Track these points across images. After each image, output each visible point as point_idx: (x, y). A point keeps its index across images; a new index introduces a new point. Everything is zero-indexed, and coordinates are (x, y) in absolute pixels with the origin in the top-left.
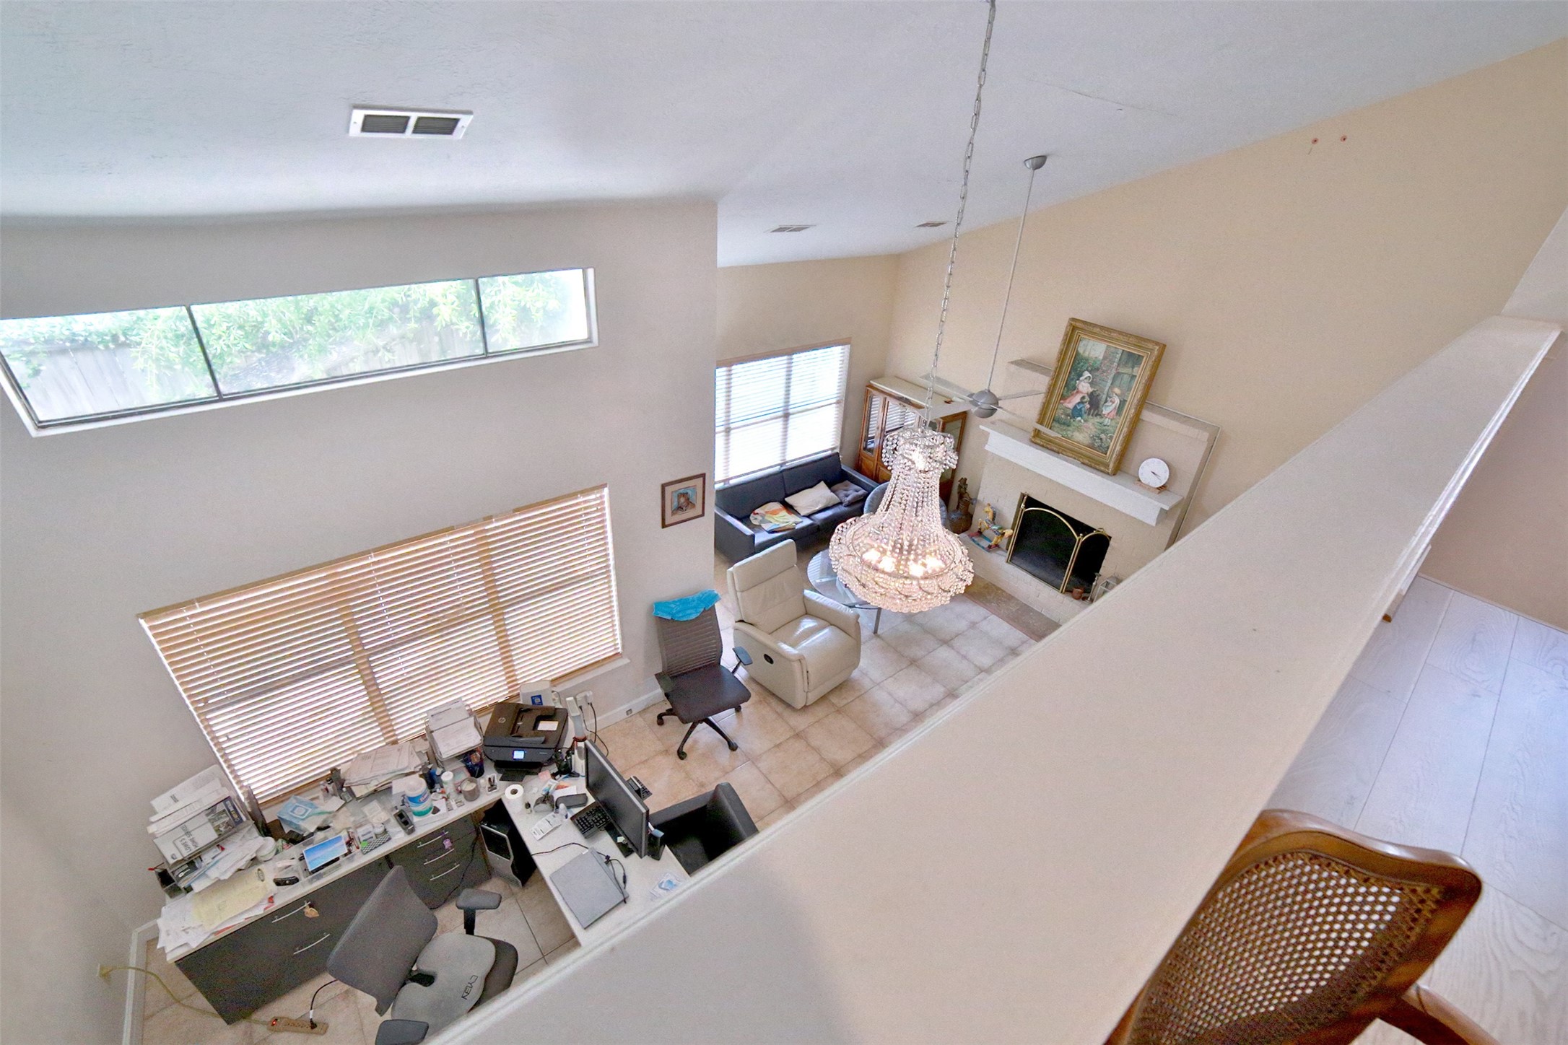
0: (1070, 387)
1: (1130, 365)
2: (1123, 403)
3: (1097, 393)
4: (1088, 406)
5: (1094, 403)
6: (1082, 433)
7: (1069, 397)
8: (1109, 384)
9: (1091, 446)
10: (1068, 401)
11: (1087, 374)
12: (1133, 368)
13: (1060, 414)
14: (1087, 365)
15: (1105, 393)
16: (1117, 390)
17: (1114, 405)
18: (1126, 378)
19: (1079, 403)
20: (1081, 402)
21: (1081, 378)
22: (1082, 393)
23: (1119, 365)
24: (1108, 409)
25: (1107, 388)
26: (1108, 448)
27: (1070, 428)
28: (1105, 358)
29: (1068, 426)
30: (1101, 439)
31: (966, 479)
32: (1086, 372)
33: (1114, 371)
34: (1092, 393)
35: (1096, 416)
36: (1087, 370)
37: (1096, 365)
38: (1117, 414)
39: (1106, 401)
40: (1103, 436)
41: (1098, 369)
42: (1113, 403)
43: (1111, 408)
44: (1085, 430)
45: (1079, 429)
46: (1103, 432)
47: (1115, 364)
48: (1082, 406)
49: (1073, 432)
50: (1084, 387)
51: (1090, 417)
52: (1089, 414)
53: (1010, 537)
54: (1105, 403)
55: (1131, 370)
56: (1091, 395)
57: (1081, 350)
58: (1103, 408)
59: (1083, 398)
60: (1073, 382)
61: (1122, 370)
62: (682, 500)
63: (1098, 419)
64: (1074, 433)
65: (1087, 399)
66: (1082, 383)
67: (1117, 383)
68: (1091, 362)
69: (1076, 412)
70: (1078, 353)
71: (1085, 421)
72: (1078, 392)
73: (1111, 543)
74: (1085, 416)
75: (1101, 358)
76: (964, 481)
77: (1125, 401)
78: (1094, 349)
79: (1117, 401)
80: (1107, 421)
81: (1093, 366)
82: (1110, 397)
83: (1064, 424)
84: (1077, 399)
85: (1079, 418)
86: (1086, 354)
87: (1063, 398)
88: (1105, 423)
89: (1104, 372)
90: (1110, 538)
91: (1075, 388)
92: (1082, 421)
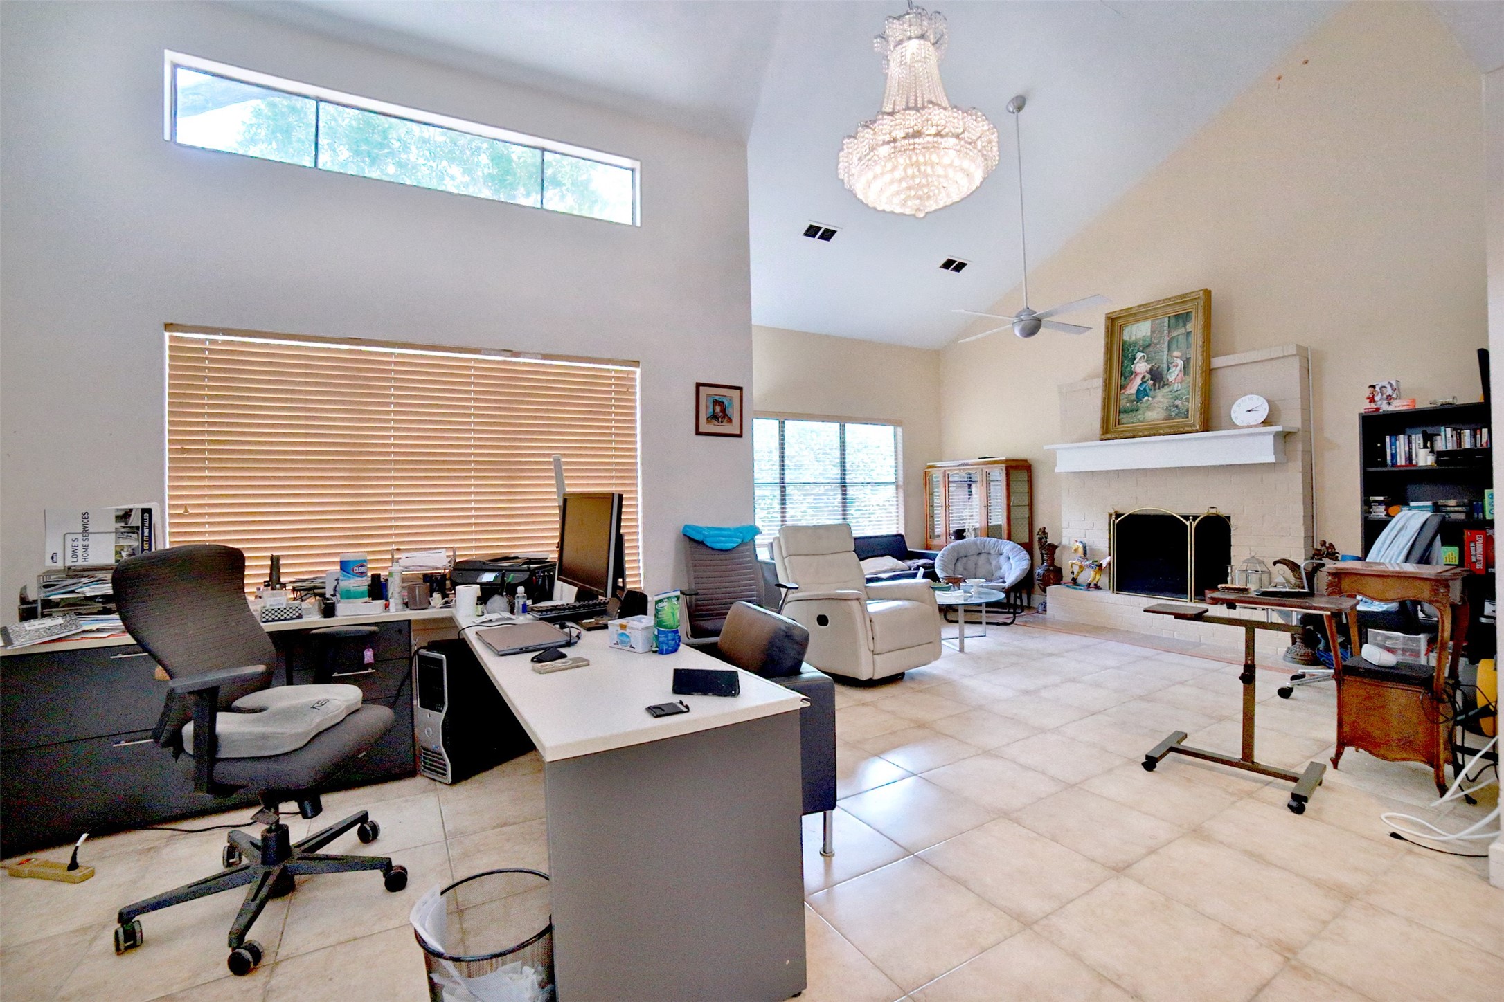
0: (1127, 374)
1: (1181, 325)
2: (1187, 362)
3: (1157, 366)
4: (1151, 382)
5: (1157, 377)
6: (1155, 408)
7: (1128, 384)
8: (1166, 352)
9: (1170, 417)
10: (1128, 388)
11: (1140, 355)
12: (1185, 326)
13: (1124, 403)
14: (1136, 348)
15: (1165, 361)
16: (1176, 353)
17: (1179, 368)
18: (1182, 339)
19: (1141, 385)
20: (1143, 382)
21: (1135, 361)
22: (1141, 373)
23: (1169, 332)
24: (1174, 375)
25: (1165, 357)
26: (1187, 411)
27: (1138, 412)
28: (1153, 332)
29: (1137, 410)
30: (1177, 406)
31: (1045, 528)
32: (1139, 353)
33: (1167, 339)
34: (1151, 369)
35: (1163, 387)
36: (1139, 351)
37: (1147, 343)
38: (1185, 374)
39: (1169, 369)
40: (1178, 402)
41: (1149, 345)
42: (1177, 366)
43: (1176, 373)
44: (1156, 405)
45: (1148, 408)
46: (1177, 398)
47: (1166, 332)
48: (1145, 385)
49: (1144, 414)
50: (1141, 367)
51: (1157, 391)
52: (1155, 390)
53: (1109, 564)
54: (1168, 371)
55: (1183, 329)
56: (1151, 371)
57: (1126, 337)
58: (1169, 377)
59: (1144, 377)
60: (1129, 369)
61: (1174, 334)
62: (718, 409)
63: (1166, 389)
64: (1146, 414)
65: (1148, 376)
66: (1138, 365)
67: (1174, 346)
68: (1141, 343)
69: (1141, 394)
70: (1124, 342)
71: (1153, 397)
72: (1136, 375)
73: (1233, 522)
74: (1152, 393)
75: (1149, 334)
76: (1043, 531)
77: (1189, 359)
78: (1138, 331)
79: (1180, 362)
80: (1176, 386)
81: (1143, 345)
82: (1172, 363)
83: (1132, 411)
84: (1138, 381)
85: (1146, 398)
86: (1133, 338)
87: (1123, 387)
88: (1175, 389)
89: (1156, 344)
90: (1229, 518)
91: (1132, 373)
92: (1150, 399)
